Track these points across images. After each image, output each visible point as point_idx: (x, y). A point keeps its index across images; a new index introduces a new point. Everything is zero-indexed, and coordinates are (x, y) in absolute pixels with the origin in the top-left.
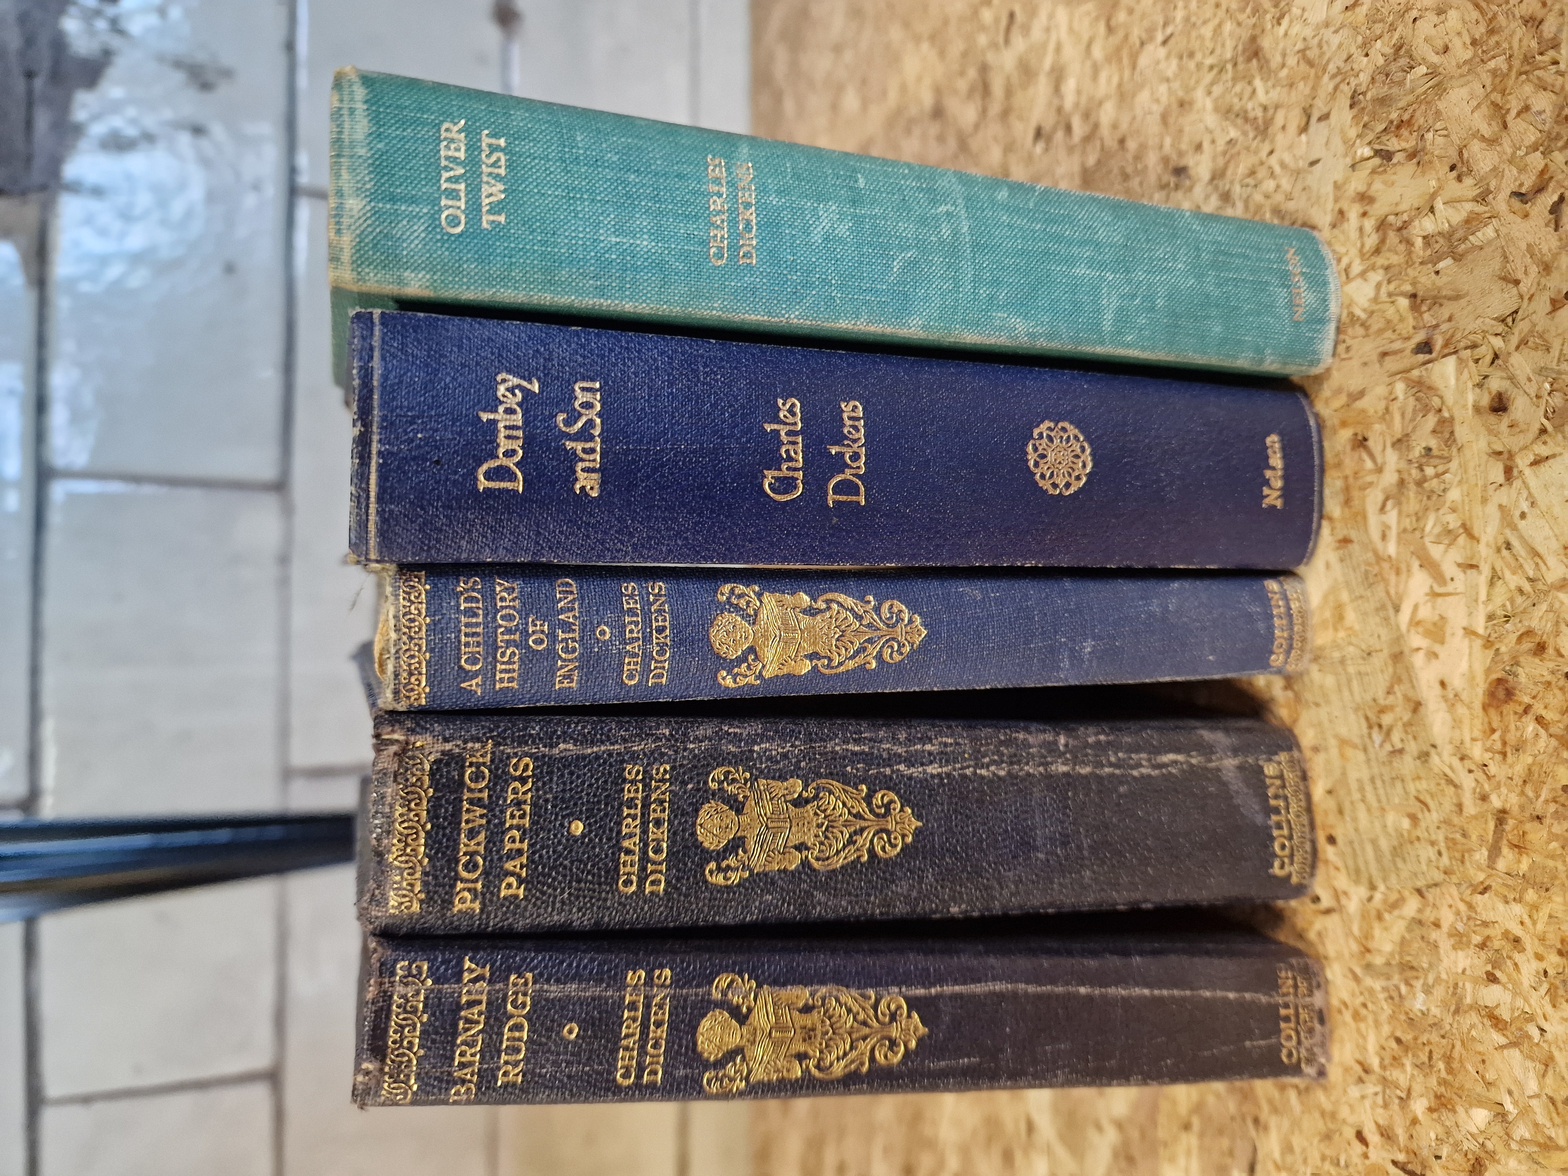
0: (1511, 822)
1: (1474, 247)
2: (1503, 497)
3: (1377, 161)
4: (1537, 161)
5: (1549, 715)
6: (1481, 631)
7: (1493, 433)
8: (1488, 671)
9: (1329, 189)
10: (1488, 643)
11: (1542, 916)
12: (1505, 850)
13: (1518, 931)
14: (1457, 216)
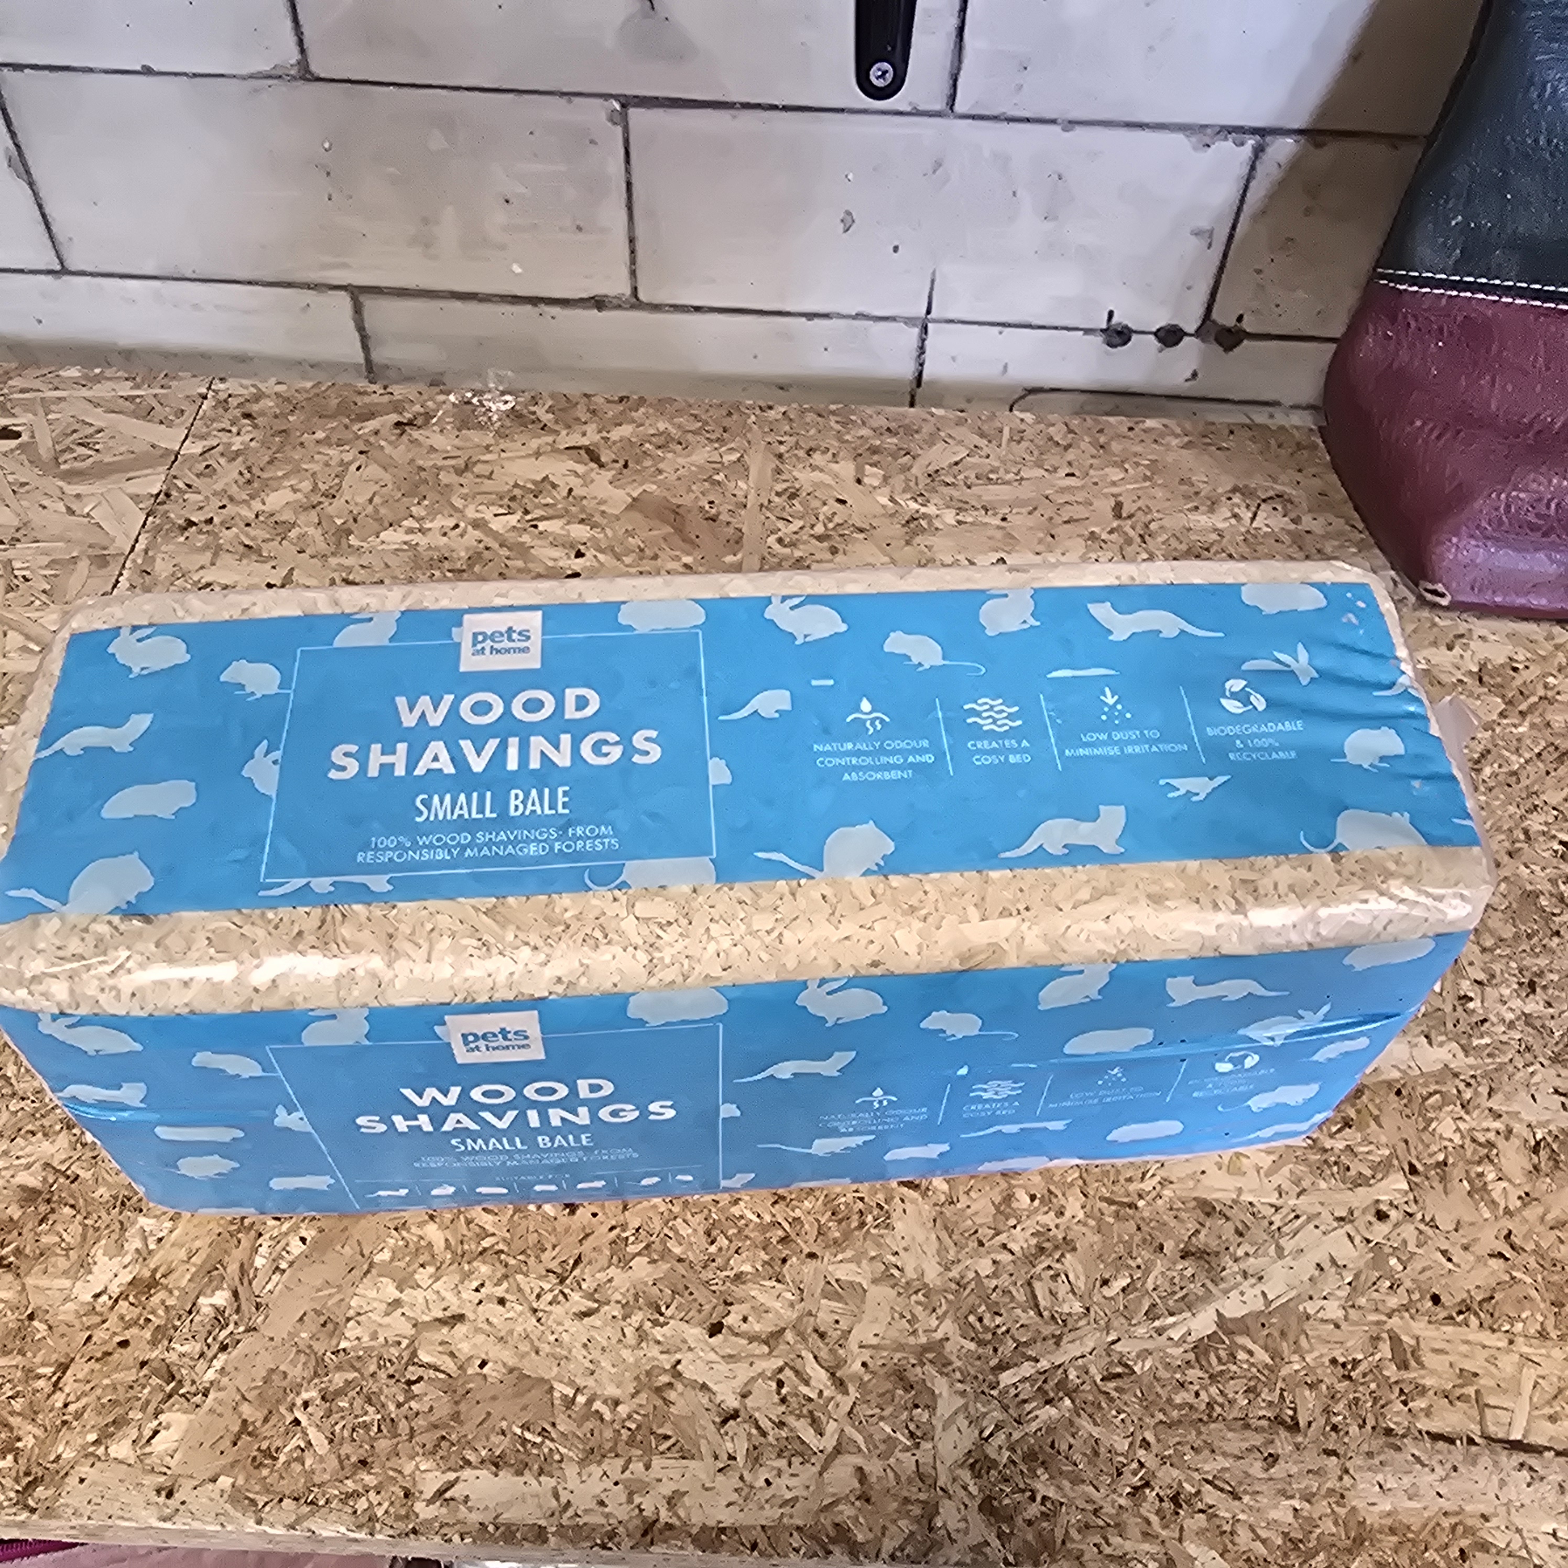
0: (1131, 1212)
1: (1477, 1205)
2: (1326, 1216)
3: (1533, 1143)
4: (1530, 1247)
5: (1201, 1236)
6: (1242, 1198)
7: (1364, 1212)
8: (1217, 1200)
9: (1515, 1108)
10: (1235, 1202)
11: (1084, 1229)
12: (1113, 1208)
13: (1068, 1214)
14: (1495, 1195)
